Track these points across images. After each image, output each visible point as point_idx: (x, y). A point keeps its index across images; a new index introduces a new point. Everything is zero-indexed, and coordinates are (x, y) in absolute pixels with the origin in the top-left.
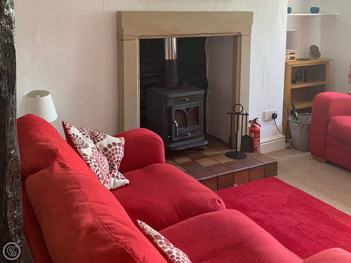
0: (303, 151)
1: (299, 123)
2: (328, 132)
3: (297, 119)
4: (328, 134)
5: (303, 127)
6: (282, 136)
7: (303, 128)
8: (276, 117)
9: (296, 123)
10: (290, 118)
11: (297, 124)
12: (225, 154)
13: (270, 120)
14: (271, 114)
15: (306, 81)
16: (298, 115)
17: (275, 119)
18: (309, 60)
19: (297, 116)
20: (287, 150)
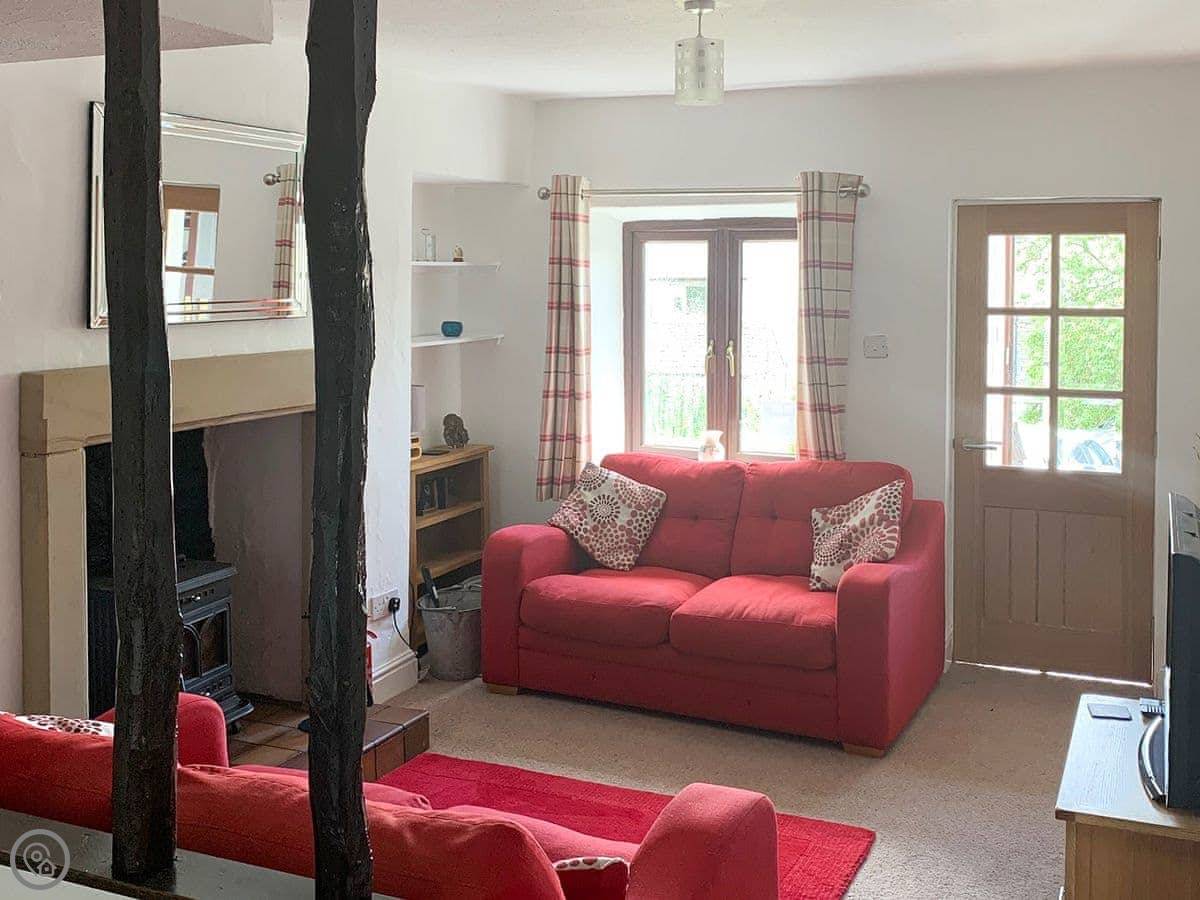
0: (458, 680)
1: (449, 613)
2: (524, 619)
3: (437, 603)
4: (523, 624)
5: (460, 620)
6: (410, 653)
7: (458, 624)
8: (398, 608)
9: (441, 614)
10: (423, 603)
11: (444, 616)
12: (299, 728)
13: (384, 618)
14: (387, 601)
15: (442, 506)
16: (438, 594)
17: (394, 613)
18: (447, 452)
19: (437, 597)
20: (424, 686)
